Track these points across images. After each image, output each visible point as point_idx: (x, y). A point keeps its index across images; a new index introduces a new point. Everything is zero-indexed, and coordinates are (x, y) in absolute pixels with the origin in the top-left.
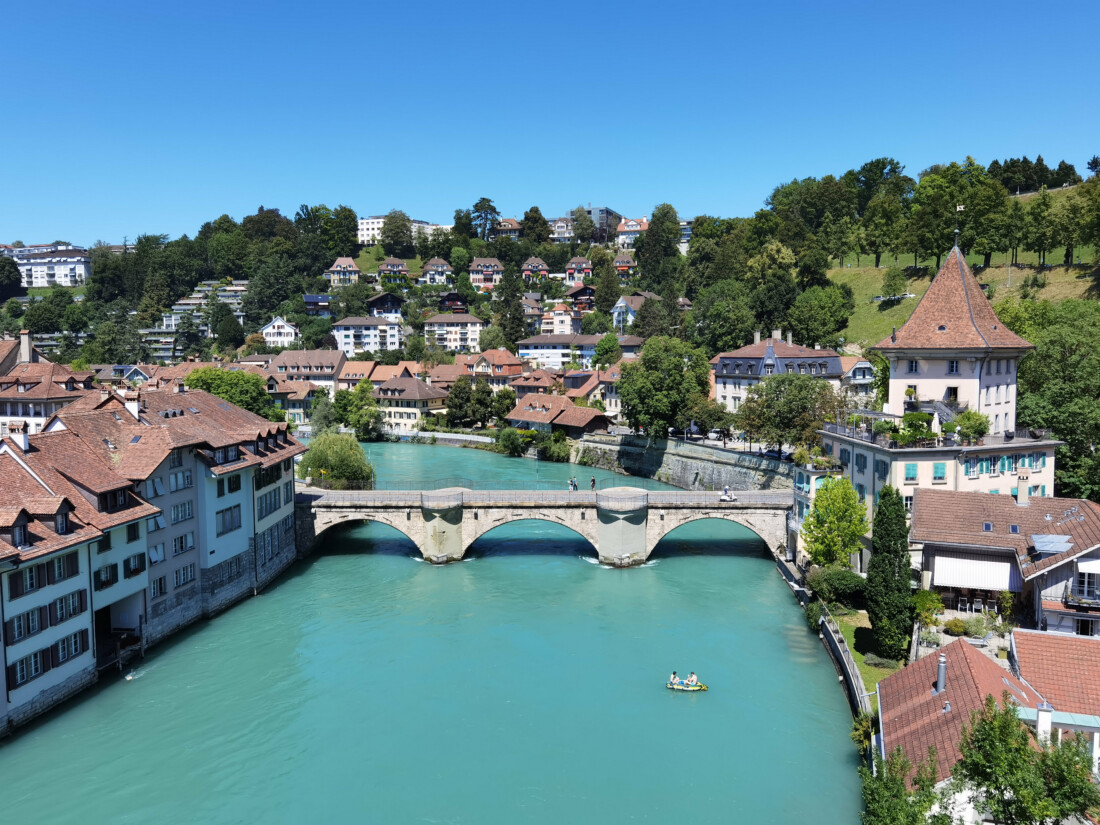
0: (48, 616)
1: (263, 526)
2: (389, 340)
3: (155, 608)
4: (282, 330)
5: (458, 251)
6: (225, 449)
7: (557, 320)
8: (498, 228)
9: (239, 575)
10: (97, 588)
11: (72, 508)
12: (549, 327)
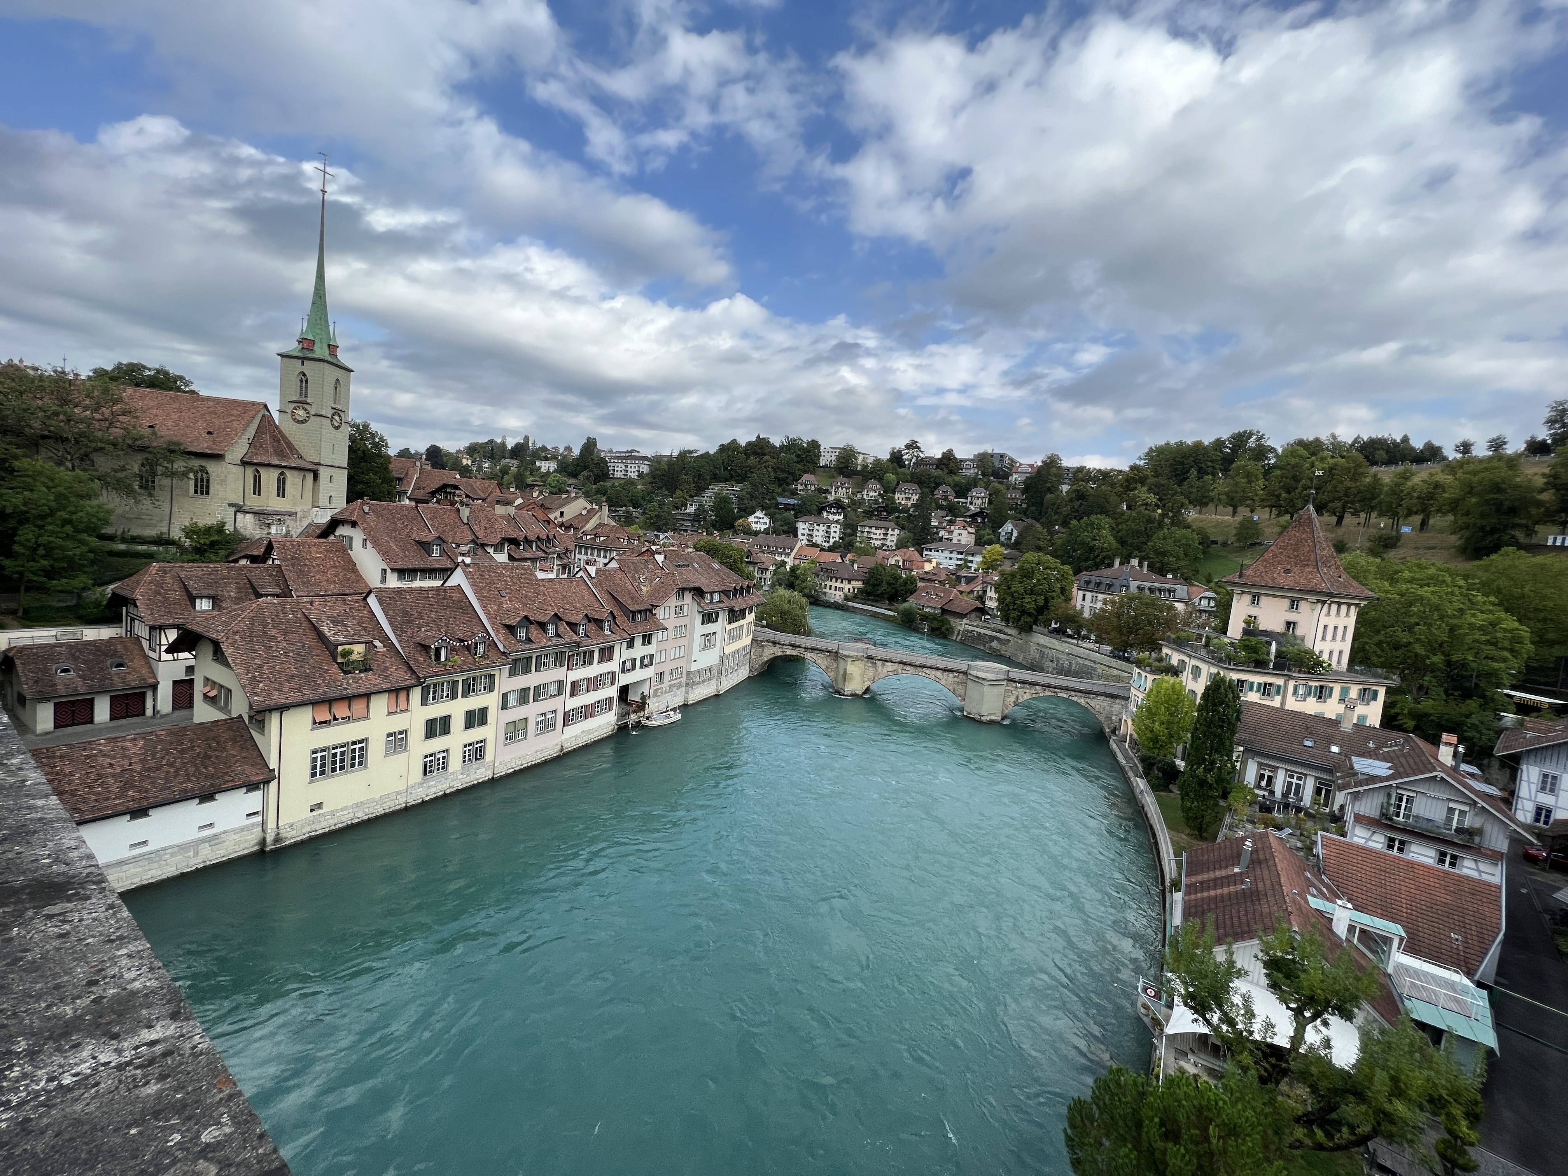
0: (593, 684)
1: (728, 650)
2: (832, 535)
3: (656, 691)
4: (761, 520)
5: (890, 477)
6: (712, 593)
7: (956, 532)
8: (920, 462)
9: (710, 679)
10: (623, 672)
11: (614, 618)
12: (950, 537)
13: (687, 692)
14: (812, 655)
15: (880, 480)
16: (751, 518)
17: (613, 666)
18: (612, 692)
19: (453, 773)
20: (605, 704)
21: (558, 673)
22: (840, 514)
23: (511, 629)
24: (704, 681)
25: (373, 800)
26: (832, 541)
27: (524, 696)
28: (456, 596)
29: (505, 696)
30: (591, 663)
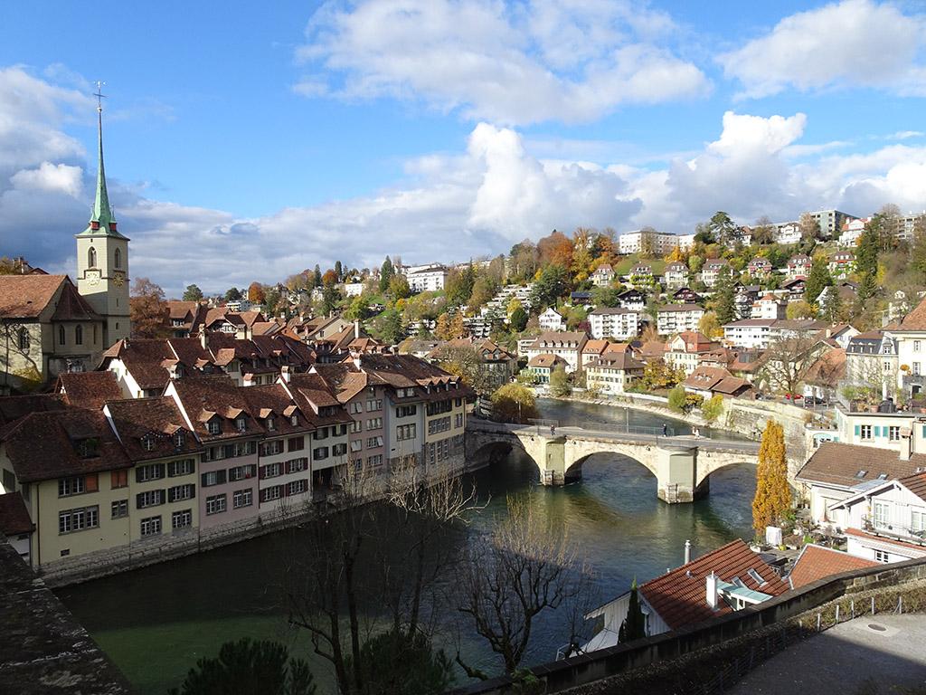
0: (285, 468)
4: (552, 318)
6: (405, 388)
10: (315, 458)
11: (301, 414)
12: (758, 313)
13: (388, 478)
16: (542, 317)
17: (305, 453)
18: (306, 475)
19: (165, 535)
21: (253, 459)
22: (639, 302)
25: (106, 551)
26: (630, 331)
27: (221, 477)
28: (168, 403)
29: (204, 477)
30: (282, 451)
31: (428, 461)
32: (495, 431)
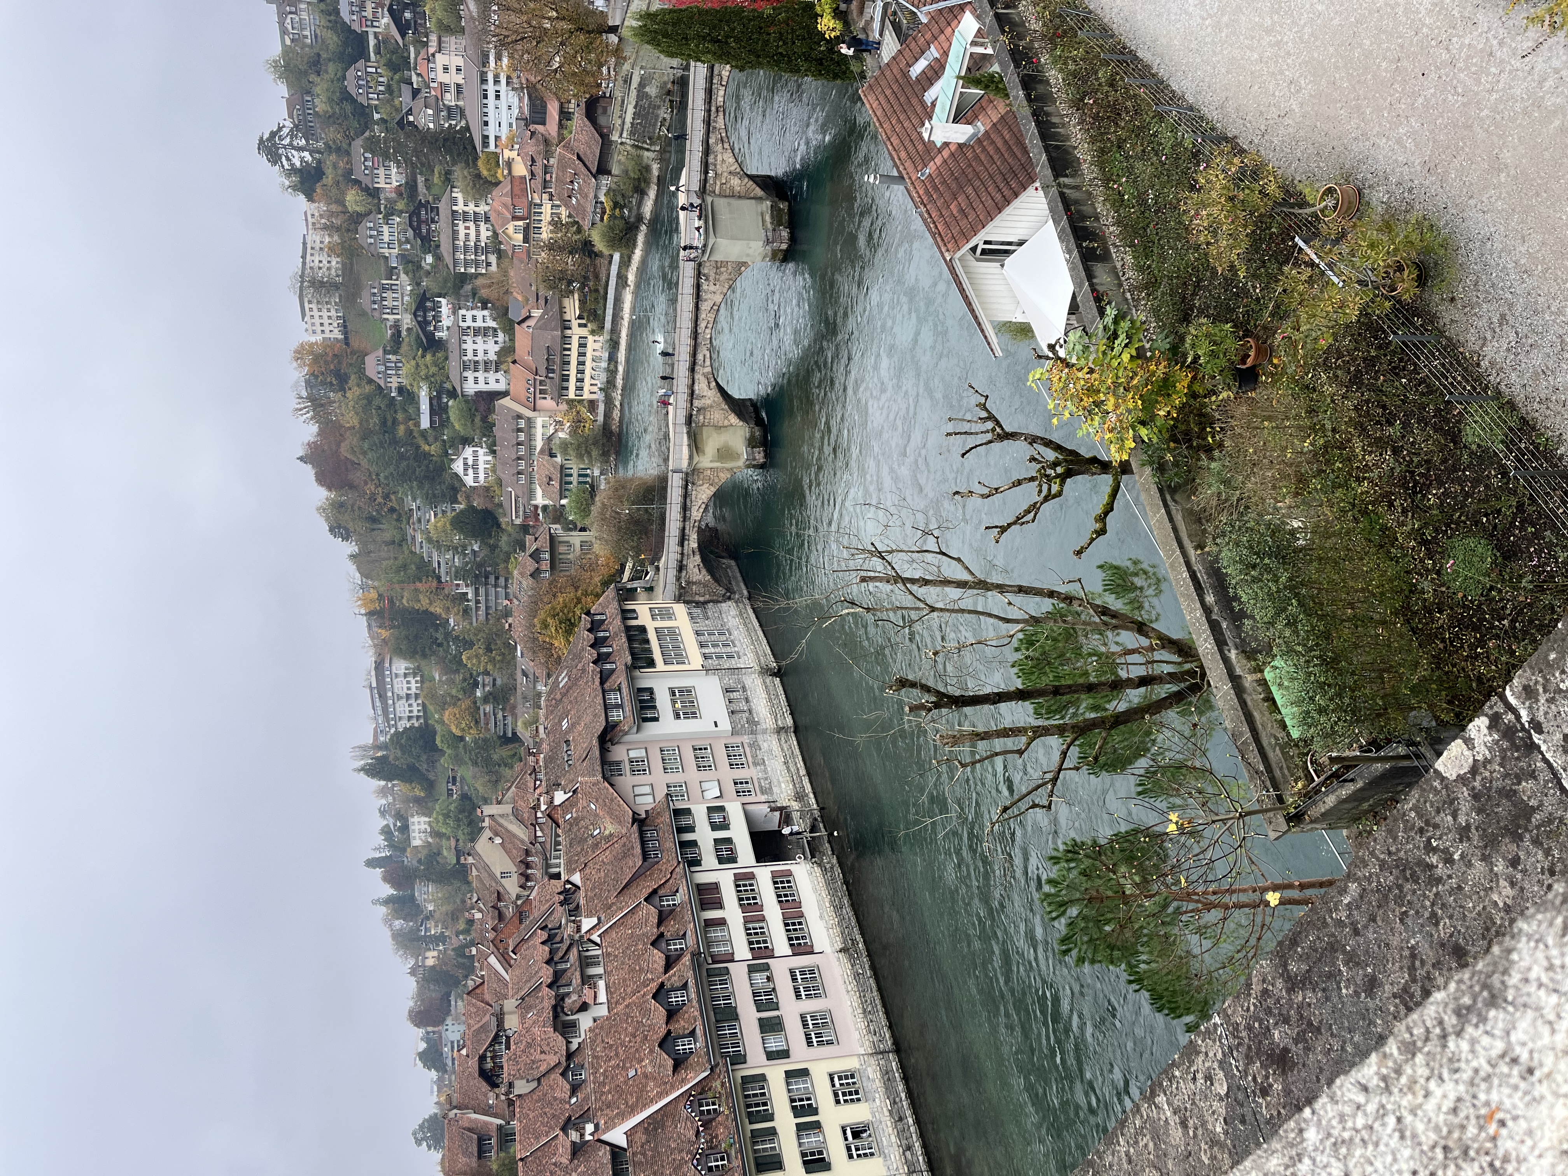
0: (752, 911)
1: (695, 658)
3: (763, 791)
4: (470, 462)
6: (606, 707)
7: (442, 78)
8: (303, 127)
9: (744, 689)
10: (734, 860)
11: (655, 892)
12: (453, 89)
13: (765, 731)
14: (694, 510)
15: (356, 219)
16: (469, 481)
17: (725, 879)
18: (764, 874)
19: (872, 1114)
20: (782, 883)
21: (738, 972)
22: (437, 306)
23: (679, 1063)
24: (747, 700)
26: (493, 324)
27: (770, 1026)
28: (641, 1137)
29: (771, 1056)
30: (722, 922)
31: (733, 663)
32: (679, 549)
